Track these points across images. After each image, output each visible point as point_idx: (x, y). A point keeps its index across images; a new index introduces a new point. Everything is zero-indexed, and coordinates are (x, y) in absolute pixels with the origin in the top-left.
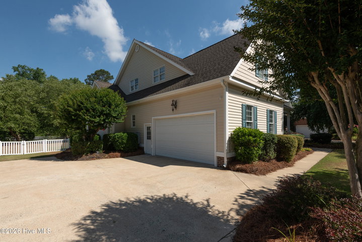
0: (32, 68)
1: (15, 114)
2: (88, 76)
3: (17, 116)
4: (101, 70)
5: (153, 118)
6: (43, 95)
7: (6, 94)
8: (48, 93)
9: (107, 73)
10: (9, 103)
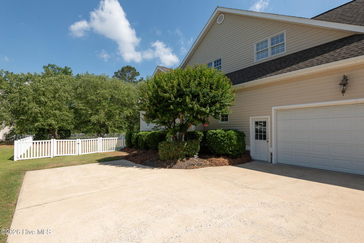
0: (60, 67)
1: (55, 110)
2: (115, 73)
3: (57, 112)
4: (128, 66)
5: (273, 108)
6: (80, 90)
7: (46, 89)
8: (85, 88)
9: (134, 69)
10: (49, 98)
